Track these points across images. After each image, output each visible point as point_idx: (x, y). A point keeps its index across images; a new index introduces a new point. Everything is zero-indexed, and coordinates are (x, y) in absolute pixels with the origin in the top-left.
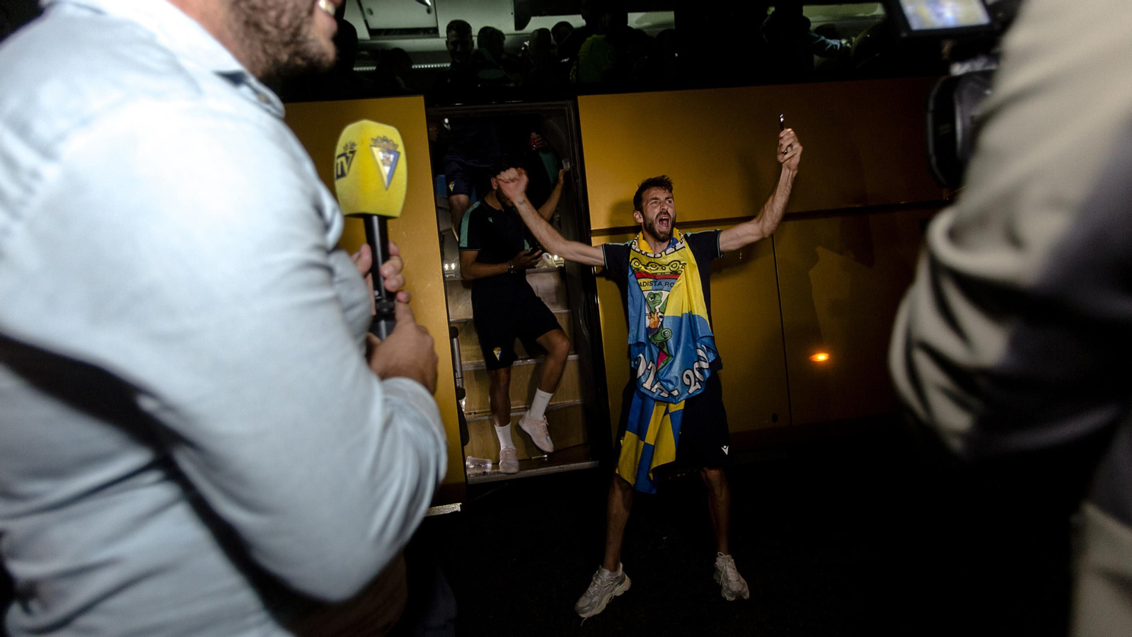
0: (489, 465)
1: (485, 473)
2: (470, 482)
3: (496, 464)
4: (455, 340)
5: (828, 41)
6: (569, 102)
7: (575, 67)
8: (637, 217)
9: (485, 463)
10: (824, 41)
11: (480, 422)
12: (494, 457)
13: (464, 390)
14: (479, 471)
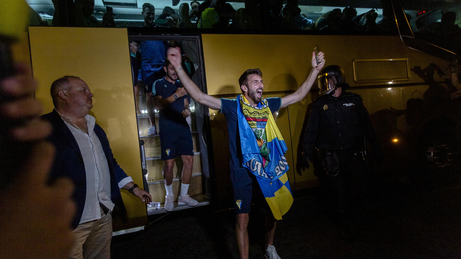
0: (159, 205)
1: (157, 209)
2: (149, 214)
3: (163, 204)
4: (142, 146)
5: (308, 20)
6: (198, 37)
7: (200, 22)
8: (244, 88)
9: (157, 204)
10: (306, 20)
11: (155, 185)
12: (161, 201)
13: (147, 170)
14: (154, 208)
